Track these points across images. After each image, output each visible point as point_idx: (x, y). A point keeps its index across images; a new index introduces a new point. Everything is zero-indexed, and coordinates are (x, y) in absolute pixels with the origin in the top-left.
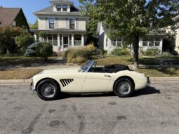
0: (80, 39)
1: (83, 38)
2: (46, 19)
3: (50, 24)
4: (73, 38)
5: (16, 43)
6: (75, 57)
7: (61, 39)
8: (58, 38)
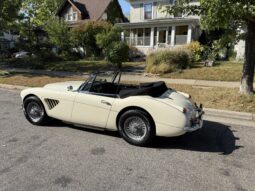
0: (186, 33)
1: (190, 32)
2: (141, 6)
3: (146, 13)
4: (173, 32)
5: (97, 43)
6: (157, 63)
7: (155, 35)
8: (152, 33)
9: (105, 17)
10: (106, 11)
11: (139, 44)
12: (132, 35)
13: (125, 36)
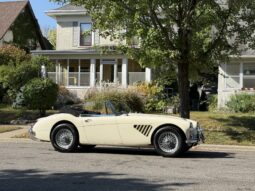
2: (75, 24)
3: (82, 36)
4: (124, 67)
7: (97, 70)
8: (92, 67)
9: (9, 37)
10: (11, 28)
11: (71, 83)
12: (59, 68)
13: (47, 70)
